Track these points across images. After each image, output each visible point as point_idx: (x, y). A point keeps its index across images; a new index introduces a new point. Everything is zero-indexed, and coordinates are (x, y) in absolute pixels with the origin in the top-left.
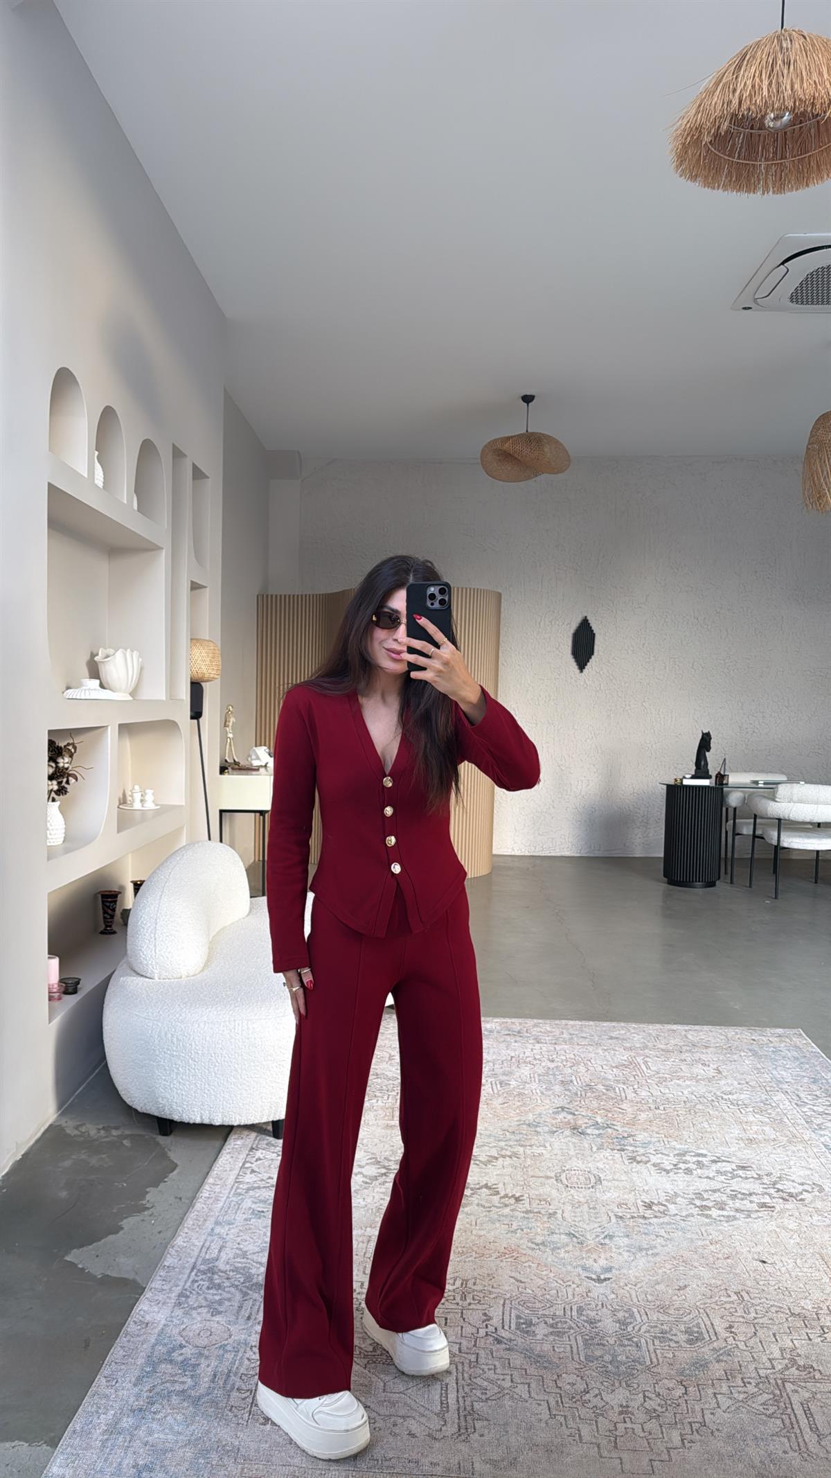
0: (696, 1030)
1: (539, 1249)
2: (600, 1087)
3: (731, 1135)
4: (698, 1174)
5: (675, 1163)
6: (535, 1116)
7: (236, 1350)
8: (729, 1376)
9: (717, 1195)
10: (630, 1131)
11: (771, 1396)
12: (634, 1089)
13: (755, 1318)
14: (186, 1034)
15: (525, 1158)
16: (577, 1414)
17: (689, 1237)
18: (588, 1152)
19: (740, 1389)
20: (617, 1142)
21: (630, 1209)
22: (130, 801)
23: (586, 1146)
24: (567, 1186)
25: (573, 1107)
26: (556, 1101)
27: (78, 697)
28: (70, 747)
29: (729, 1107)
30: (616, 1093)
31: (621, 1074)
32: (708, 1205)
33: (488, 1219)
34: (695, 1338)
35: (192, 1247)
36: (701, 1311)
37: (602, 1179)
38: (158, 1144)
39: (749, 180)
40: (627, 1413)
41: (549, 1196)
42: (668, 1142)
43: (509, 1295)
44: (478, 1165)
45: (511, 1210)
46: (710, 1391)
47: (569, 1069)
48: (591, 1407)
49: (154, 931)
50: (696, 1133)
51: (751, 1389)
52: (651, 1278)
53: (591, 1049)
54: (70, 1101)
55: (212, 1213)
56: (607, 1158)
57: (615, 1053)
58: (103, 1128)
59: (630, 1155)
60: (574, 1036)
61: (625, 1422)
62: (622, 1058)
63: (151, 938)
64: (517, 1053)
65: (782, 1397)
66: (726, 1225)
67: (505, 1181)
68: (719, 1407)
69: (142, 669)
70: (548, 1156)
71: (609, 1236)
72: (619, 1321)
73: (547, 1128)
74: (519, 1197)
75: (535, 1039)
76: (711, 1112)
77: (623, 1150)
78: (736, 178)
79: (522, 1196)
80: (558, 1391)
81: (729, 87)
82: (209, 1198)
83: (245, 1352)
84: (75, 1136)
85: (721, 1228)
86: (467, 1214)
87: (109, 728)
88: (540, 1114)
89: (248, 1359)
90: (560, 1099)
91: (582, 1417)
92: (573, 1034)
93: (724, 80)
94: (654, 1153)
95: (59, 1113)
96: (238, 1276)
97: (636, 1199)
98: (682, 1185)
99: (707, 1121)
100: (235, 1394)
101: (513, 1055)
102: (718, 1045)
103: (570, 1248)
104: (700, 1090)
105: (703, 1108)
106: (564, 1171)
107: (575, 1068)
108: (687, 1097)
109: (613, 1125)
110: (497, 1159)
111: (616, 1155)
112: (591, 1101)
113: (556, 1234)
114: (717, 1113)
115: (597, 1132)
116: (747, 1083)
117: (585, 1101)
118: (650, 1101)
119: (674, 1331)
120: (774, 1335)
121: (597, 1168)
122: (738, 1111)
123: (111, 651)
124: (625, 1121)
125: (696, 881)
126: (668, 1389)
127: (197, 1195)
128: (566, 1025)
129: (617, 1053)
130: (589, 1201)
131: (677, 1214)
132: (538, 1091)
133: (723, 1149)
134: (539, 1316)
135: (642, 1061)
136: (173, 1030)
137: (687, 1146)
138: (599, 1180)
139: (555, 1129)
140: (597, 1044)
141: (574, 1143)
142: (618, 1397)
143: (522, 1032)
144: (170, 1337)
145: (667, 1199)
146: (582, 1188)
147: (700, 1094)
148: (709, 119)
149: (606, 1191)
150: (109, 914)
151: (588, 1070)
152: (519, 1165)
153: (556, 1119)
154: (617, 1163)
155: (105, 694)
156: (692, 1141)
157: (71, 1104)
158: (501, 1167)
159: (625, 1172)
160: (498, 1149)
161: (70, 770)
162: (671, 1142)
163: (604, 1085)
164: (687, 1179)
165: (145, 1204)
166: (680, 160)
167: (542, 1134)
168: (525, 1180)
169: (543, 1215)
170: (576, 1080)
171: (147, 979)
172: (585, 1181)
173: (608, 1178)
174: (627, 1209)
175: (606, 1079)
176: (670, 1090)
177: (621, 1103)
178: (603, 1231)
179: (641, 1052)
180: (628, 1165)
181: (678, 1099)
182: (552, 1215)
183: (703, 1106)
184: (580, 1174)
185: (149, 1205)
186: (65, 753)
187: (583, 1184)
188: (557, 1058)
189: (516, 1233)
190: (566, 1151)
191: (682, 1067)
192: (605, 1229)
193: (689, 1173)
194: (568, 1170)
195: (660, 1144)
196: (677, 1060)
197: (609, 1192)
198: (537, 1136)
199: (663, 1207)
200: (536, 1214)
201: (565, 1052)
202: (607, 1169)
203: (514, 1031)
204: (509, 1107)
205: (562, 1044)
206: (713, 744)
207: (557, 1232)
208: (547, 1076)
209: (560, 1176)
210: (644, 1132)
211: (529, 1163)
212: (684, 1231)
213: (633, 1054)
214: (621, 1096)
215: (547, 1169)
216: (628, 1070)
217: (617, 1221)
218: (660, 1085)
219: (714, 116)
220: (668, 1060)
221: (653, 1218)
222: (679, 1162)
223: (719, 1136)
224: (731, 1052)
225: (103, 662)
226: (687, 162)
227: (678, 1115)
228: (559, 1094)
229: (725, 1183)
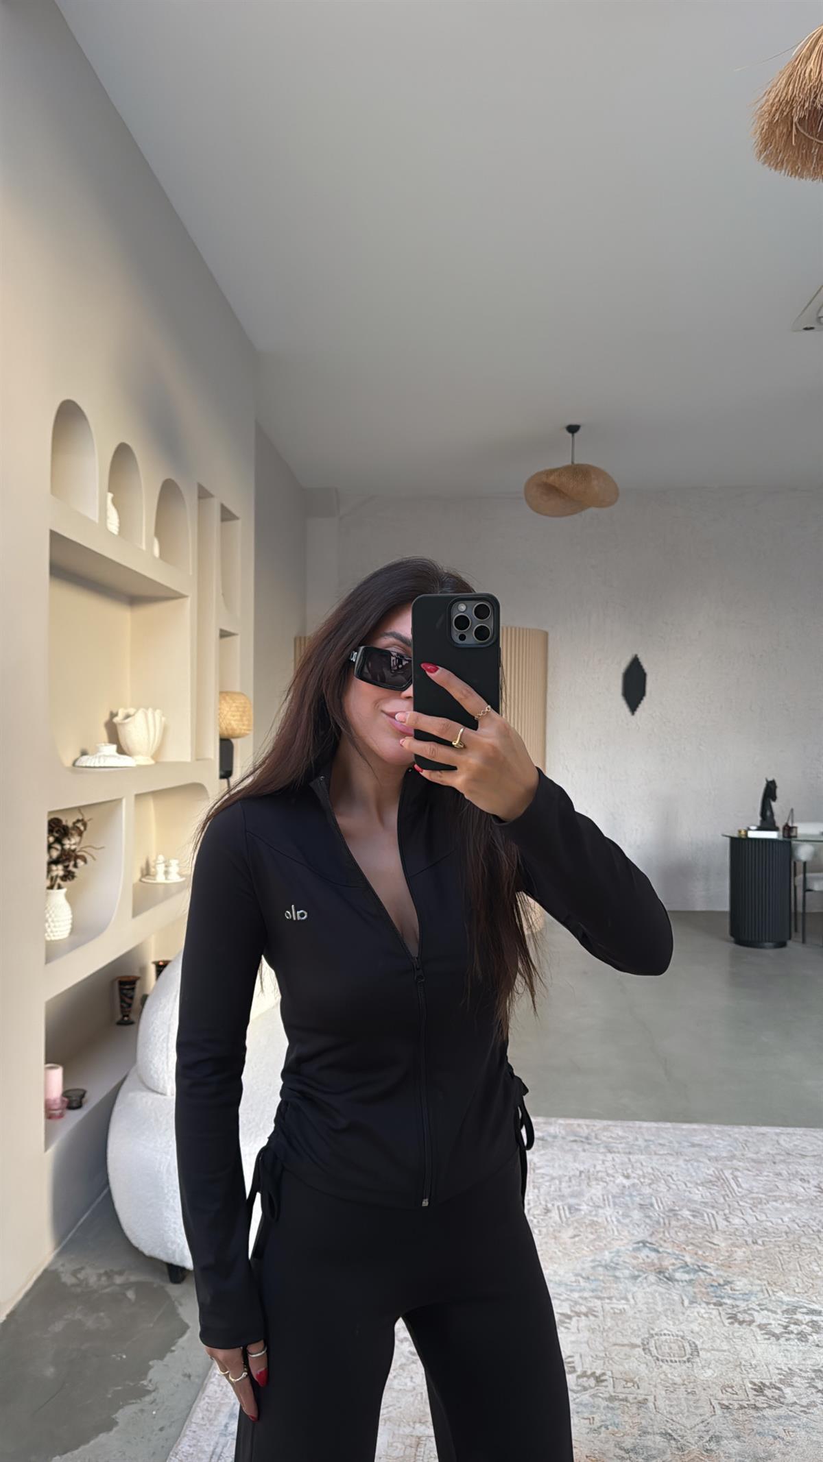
0: (788, 1134)
1: (630, 1458)
4: (814, 1341)
5: (785, 1324)
6: (613, 1255)
10: (726, 1275)
12: (725, 1215)
15: (603, 1316)
17: (815, 1439)
18: (678, 1308)
20: (712, 1292)
21: (737, 1394)
22: (153, 872)
23: (676, 1298)
24: (658, 1359)
25: (656, 1241)
26: (636, 1233)
27: (92, 765)
28: (79, 825)
30: (704, 1220)
31: (708, 1194)
37: (699, 1347)
38: (169, 1297)
41: (638, 1375)
42: (773, 1291)
45: (590, 1396)
47: (648, 1187)
49: (166, 1038)
50: (805, 1279)
53: (671, 1159)
54: (70, 1236)
55: (227, 1400)
56: (702, 1317)
57: (699, 1167)
58: (106, 1273)
59: (730, 1311)
60: (651, 1143)
62: (708, 1172)
63: (163, 1048)
64: (586, 1166)
67: (582, 1352)
69: (165, 730)
70: (631, 1313)
71: (716, 1437)
73: (628, 1272)
74: (600, 1376)
75: (606, 1147)
76: (819, 1248)
77: (721, 1305)
79: (604, 1374)
84: (73, 1285)
87: (124, 802)
88: (618, 1251)
90: (640, 1230)
92: (650, 1141)
94: (758, 1308)
95: (60, 1248)
97: (743, 1379)
98: (797, 1358)
99: (816, 1261)
101: (582, 1169)
102: (815, 1153)
104: (802, 1216)
105: (809, 1242)
106: (652, 1336)
107: (654, 1186)
108: (788, 1227)
109: (705, 1267)
110: (570, 1317)
111: (714, 1312)
112: (676, 1232)
113: (649, 1433)
115: (687, 1277)
117: (669, 1233)
118: (745, 1231)
121: (692, 1332)
123: (131, 711)
124: (719, 1262)
125: (766, 941)
128: (640, 1128)
129: (702, 1165)
130: (686, 1383)
131: (795, 1403)
132: (614, 1219)
135: (731, 1176)
137: (796, 1298)
138: (696, 1350)
139: (636, 1273)
140: (677, 1153)
141: (660, 1294)
143: (590, 1137)
145: (780, 1379)
146: (676, 1362)
147: (803, 1222)
148: (804, 89)
149: (705, 1366)
150: (127, 1003)
151: (670, 1188)
152: (597, 1328)
153: (638, 1258)
154: (715, 1324)
155: (124, 761)
156: (801, 1291)
157: (70, 1239)
158: (576, 1330)
159: (726, 1338)
160: (572, 1304)
161: (79, 851)
162: (777, 1292)
163: (689, 1210)
164: (801, 1348)
165: (146, 1386)
166: (763, 143)
167: (622, 1280)
168: (605, 1349)
169: (631, 1404)
170: (657, 1202)
171: (159, 1096)
172: (679, 1352)
173: (706, 1347)
174: (733, 1394)
175: (690, 1200)
176: (767, 1217)
177: (711, 1235)
178: (707, 1428)
179: (729, 1163)
180: (728, 1327)
181: (777, 1229)
182: (642, 1403)
183: (809, 1238)
184: (672, 1341)
185: (150, 1387)
186: (73, 832)
187: (677, 1355)
188: (632, 1172)
189: (600, 1433)
190: (651, 1305)
191: (778, 1184)
192: (709, 1425)
193: (803, 1339)
194: (656, 1334)
195: (764, 1295)
196: (771, 1174)
197: (709, 1368)
198: (616, 1284)
199: (777, 1391)
200: (622, 1403)
201: (642, 1164)
202: (704, 1333)
203: (581, 1137)
204: (581, 1241)
205: (638, 1154)
206: (779, 792)
207: (650, 1430)
208: (623, 1198)
209: (648, 1343)
210: (743, 1277)
211: (609, 1325)
212: (808, 1429)
213: (720, 1167)
214: (711, 1225)
215: (632, 1333)
216: (715, 1188)
217: (723, 1413)
218: (754, 1209)
219: (809, 87)
220: (760, 1172)
221: (767, 1409)
222: (790, 1323)
225: (122, 724)
226: (773, 146)
227: (780, 1253)
228: (639, 1223)
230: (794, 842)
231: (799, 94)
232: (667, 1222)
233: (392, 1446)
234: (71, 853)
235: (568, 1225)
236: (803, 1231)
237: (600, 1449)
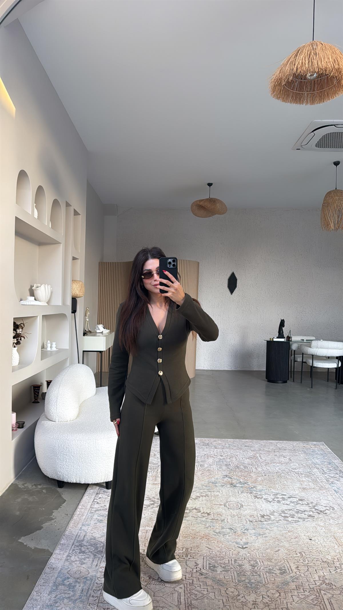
0: (280, 443)
2: (242, 467)
3: (296, 486)
4: (282, 503)
5: (273, 498)
6: (215, 479)
7: (91, 579)
8: (298, 588)
9: (291, 511)
10: (254, 485)
11: (315, 596)
12: (256, 467)
13: (308, 563)
14: (70, 445)
15: (211, 497)
16: (235, 605)
17: (280, 529)
18: (237, 494)
19: (302, 594)
20: (249, 490)
21: (255, 518)
22: (46, 347)
23: (237, 491)
24: (229, 508)
25: (231, 475)
26: (224, 473)
27: (25, 304)
28: (22, 325)
29: (295, 475)
30: (248, 469)
31: (250, 461)
32: (287, 516)
33: (196, 522)
34: (283, 572)
35: (72, 535)
36: (286, 561)
38: (58, 492)
39: (300, 99)
40: (255, 604)
41: (222, 513)
42: (270, 489)
43: (206, 554)
44: (192, 500)
45: (206, 519)
46: (290, 594)
48: (241, 602)
49: (56, 402)
50: (282, 486)
51: (307, 593)
52: (264, 547)
53: (237, 451)
55: (81, 521)
56: (245, 497)
58: (34, 485)
59: (255, 495)
60: (230, 445)
61: (255, 608)
62: (251, 454)
63: (55, 405)
65: (320, 597)
66: (295, 524)
67: (203, 507)
68: (294, 601)
69: (52, 293)
70: (220, 496)
71: (247, 529)
72: (251, 565)
73: (220, 484)
74: (209, 513)
75: (214, 447)
76: (287, 477)
77: (252, 493)
78: (295, 98)
79: (210, 513)
80: (227, 595)
81: (293, 63)
82: (79, 514)
83: (95, 580)
84: (22, 488)
86: (187, 520)
87: (38, 317)
88: (217, 478)
89: (97, 583)
90: (225, 472)
91: (237, 606)
93: (290, 61)
94: (264, 494)
95: (16, 478)
96: (92, 547)
97: (257, 514)
98: (276, 507)
99: (286, 480)
100: (91, 598)
101: (205, 453)
102: (289, 449)
103: (231, 534)
104: (283, 468)
105: (284, 475)
106: (227, 502)
107: (230, 459)
108: (277, 471)
109: (247, 482)
110: (199, 497)
111: (249, 495)
112: (238, 473)
113: (224, 528)
114: (290, 477)
115: (241, 486)
116: (302, 465)
117: (235, 473)
118: (262, 472)
119: (274, 569)
120: (316, 570)
121: (241, 501)
122: (299, 477)
123: (39, 285)
124: (252, 481)
125: (279, 381)
126: (273, 594)
127: (74, 513)
128: (227, 441)
129: (248, 452)
130: (238, 515)
131: (274, 520)
132: (216, 469)
133: (293, 492)
134: (218, 563)
135: (259, 456)
136: (64, 443)
137: (278, 491)
138: (242, 506)
139: (223, 485)
140: (240, 449)
141: (231, 490)
142: (251, 598)
143: (209, 444)
144: (63, 574)
145: (270, 513)
146: (235, 509)
147: (282, 470)
148: (285, 75)
150: (37, 395)
151: (237, 459)
152: (209, 500)
153: (224, 480)
154: (249, 499)
155: (37, 303)
156: (280, 489)
157: (20, 475)
158: (201, 500)
159: (253, 502)
160: (200, 493)
161: (22, 335)
163: (243, 466)
164: (278, 505)
166: (273, 91)
167: (218, 487)
168: (211, 506)
169: (219, 520)
170: (232, 464)
171: (53, 422)
172: (236, 506)
173: (246, 505)
175: (244, 463)
177: (250, 473)
178: (244, 527)
179: (258, 452)
180: (254, 499)
181: (274, 472)
182: (223, 521)
184: (234, 503)
185: (53, 518)
186: (20, 327)
188: (224, 454)
189: (208, 529)
190: (228, 494)
191: (275, 458)
193: (279, 502)
194: (229, 501)
195: (267, 490)
196: (273, 455)
197: (246, 511)
198: (216, 487)
199: (269, 517)
200: (216, 520)
201: (227, 452)
202: (245, 501)
203: (206, 444)
204: (204, 475)
205: (226, 449)
206: (285, 324)
208: (220, 462)
209: (226, 504)
210: (260, 485)
211: (213, 499)
212: (277, 527)
213: (255, 453)
214: (250, 470)
215: (220, 501)
216: (253, 460)
217: (250, 523)
218: (266, 466)
219: (287, 75)
220: (269, 455)
221: (265, 522)
222: (275, 498)
223: (291, 487)
224: (295, 452)
225: (36, 290)
226: (276, 92)
227: (274, 478)
228: (225, 470)
229: (294, 507)
230: (290, 343)
231: (283, 77)
232: (235, 470)
234: (19, 334)
235: (200, 471)
236: (283, 472)
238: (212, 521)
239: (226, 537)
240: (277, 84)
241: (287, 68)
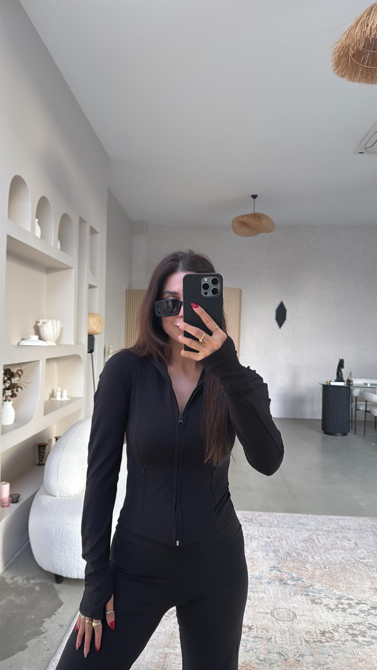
0: (343, 519)
1: (262, 664)
2: (294, 554)
3: (366, 586)
4: (349, 612)
5: (336, 604)
6: (260, 572)
9: (360, 626)
10: (311, 582)
12: (312, 555)
15: (254, 600)
17: (347, 656)
18: (288, 596)
20: (304, 590)
21: (312, 635)
22: (55, 396)
23: (288, 592)
24: (277, 619)
25: (280, 567)
26: (271, 563)
27: (26, 345)
28: (19, 372)
29: (363, 567)
30: (302, 557)
31: (305, 546)
32: (355, 633)
37: (297, 614)
38: (54, 589)
39: (373, 78)
41: (268, 626)
42: (332, 590)
45: (246, 636)
47: (277, 543)
49: (57, 471)
50: (347, 584)
53: (289, 530)
54: (11, 561)
56: (299, 601)
58: (26, 579)
59: (311, 598)
60: (280, 522)
62: (305, 536)
63: (55, 475)
64: (250, 533)
66: (367, 648)
69: (62, 330)
70: (266, 599)
71: (302, 655)
73: (266, 580)
74: (251, 627)
75: (260, 524)
76: (354, 571)
77: (308, 595)
78: (366, 76)
79: (252, 626)
81: (364, 24)
84: (11, 584)
85: (364, 650)
87: (41, 362)
88: (262, 571)
92: (280, 521)
93: (361, 21)
94: (324, 597)
95: (6, 567)
97: (316, 629)
98: (341, 619)
99: (352, 576)
101: (248, 533)
102: (355, 528)
103: (280, 663)
104: (347, 556)
106: (276, 609)
107: (280, 542)
108: (340, 561)
109: (302, 578)
111: (304, 598)
112: (289, 563)
113: (271, 653)
114: (357, 571)
115: (293, 583)
116: (372, 552)
117: (286, 563)
118: (321, 563)
121: (294, 607)
122: (368, 570)
123: (46, 320)
124: (308, 576)
125: (338, 433)
128: (276, 515)
129: (303, 533)
130: (290, 630)
131: (339, 640)
132: (261, 557)
133: (362, 595)
135: (316, 538)
136: (63, 529)
137: (342, 593)
138: (295, 615)
139: (270, 581)
140: (292, 527)
141: (281, 590)
143: (252, 519)
145: (333, 629)
146: (286, 621)
147: (347, 559)
148: (354, 41)
149: (299, 623)
150: (41, 455)
151: (288, 543)
152: (251, 605)
153: (271, 574)
154: (304, 604)
155: (41, 343)
156: (345, 589)
159: (309, 610)
161: (19, 384)
162: (333, 590)
163: (296, 553)
164: (343, 615)
165: (42, 630)
166: (336, 65)
167: (264, 584)
168: (254, 615)
169: (265, 639)
170: (281, 549)
171: (53, 497)
172: (287, 616)
173: (300, 614)
174: (311, 635)
175: (297, 549)
176: (331, 556)
177: (305, 564)
178: (298, 651)
179: (315, 532)
180: (310, 605)
181: (335, 562)
182: (269, 640)
183: (349, 566)
184: (285, 611)
185: (44, 631)
186: (16, 375)
187: (286, 618)
188: (271, 535)
189: (249, 652)
190: (276, 595)
191: (337, 542)
192: (299, 650)
193: (344, 611)
194: (278, 608)
195: (328, 591)
196: (334, 537)
197: (301, 624)
198: (261, 585)
199: (331, 634)
200: (260, 639)
201: (275, 532)
202: (299, 608)
203: (249, 519)
205: (274, 527)
206: (345, 365)
207: (272, 652)
208: (266, 547)
209: (273, 612)
210: (318, 583)
211: (256, 604)
212: (344, 652)
213: (311, 533)
214: (305, 560)
215: (267, 607)
216: (309, 543)
217: (306, 644)
218: (325, 553)
219: (356, 40)
220: (329, 537)
221: (326, 643)
222: (338, 604)
223: (359, 586)
224: (361, 532)
225: (41, 326)
226: (340, 67)
227: (336, 573)
228: (273, 558)
229: (365, 619)
230: (351, 388)
231: (352, 43)
232: (285, 558)
233: (154, 657)
234: (15, 385)
236: (347, 563)
237: (249, 660)
238: (255, 640)
239: (273, 667)
240: (342, 55)
241: (357, 30)
